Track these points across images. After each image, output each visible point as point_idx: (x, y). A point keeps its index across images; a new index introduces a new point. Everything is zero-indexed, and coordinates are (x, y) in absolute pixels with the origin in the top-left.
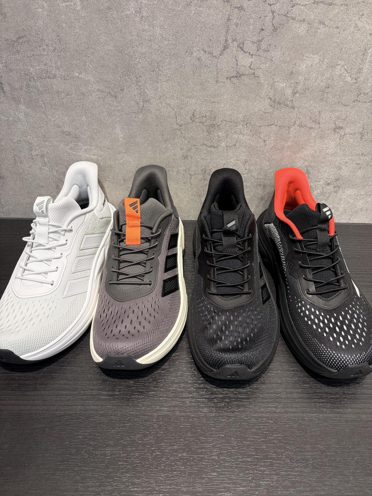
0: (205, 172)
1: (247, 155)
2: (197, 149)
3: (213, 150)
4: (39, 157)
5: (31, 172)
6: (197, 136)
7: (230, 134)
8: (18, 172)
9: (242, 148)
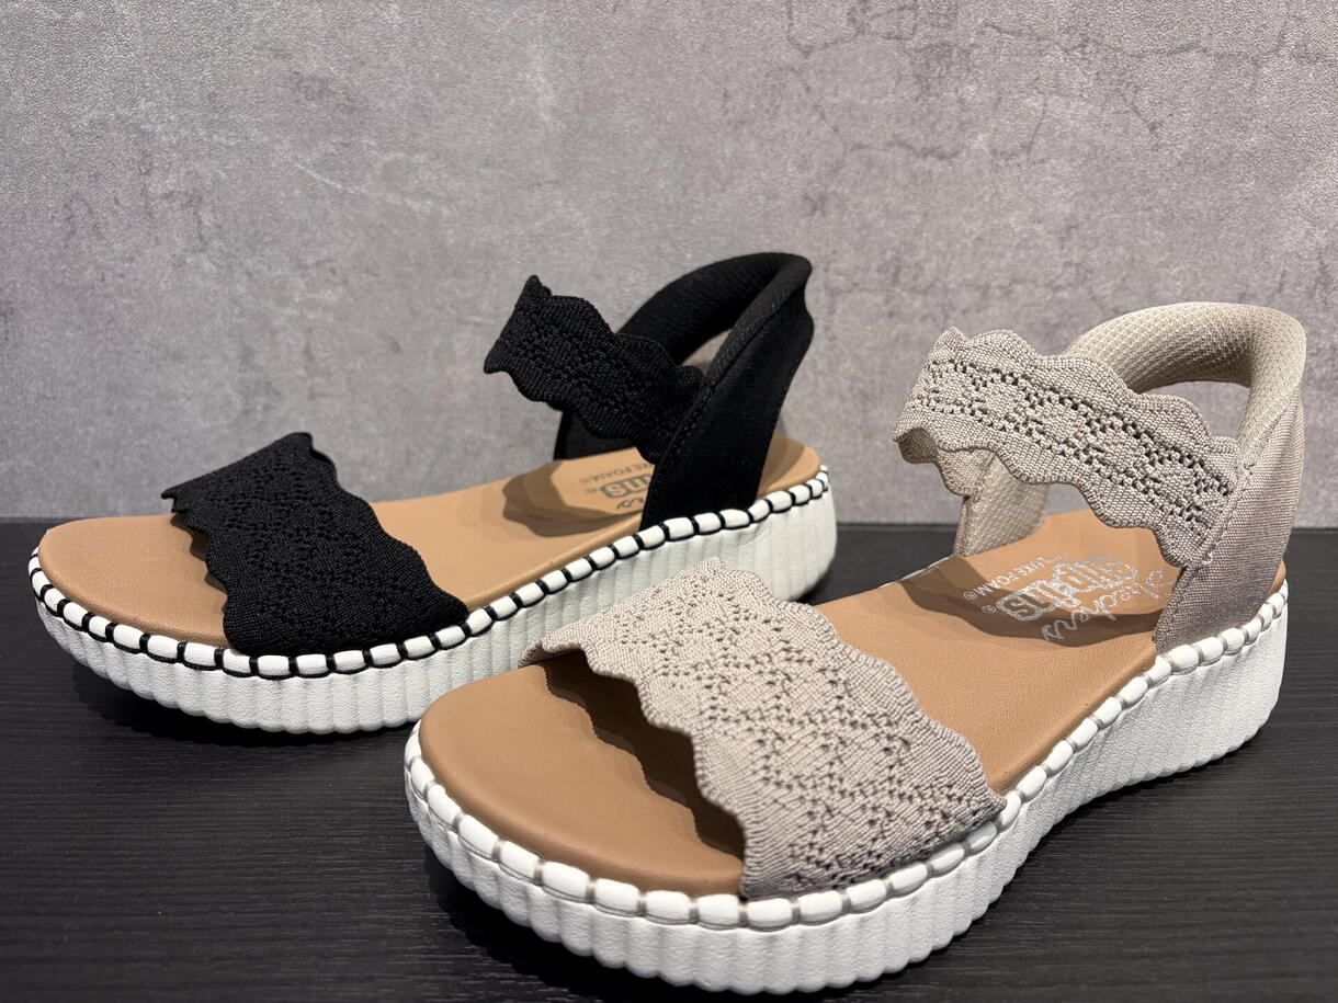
0: (896, 277)
1: (1077, 194)
2: (870, 164)
3: (937, 167)
4: (177, 204)
5: (136, 280)
6: (871, 100)
7: (1010, 93)
8: (75, 284)
9: (1057, 159)
